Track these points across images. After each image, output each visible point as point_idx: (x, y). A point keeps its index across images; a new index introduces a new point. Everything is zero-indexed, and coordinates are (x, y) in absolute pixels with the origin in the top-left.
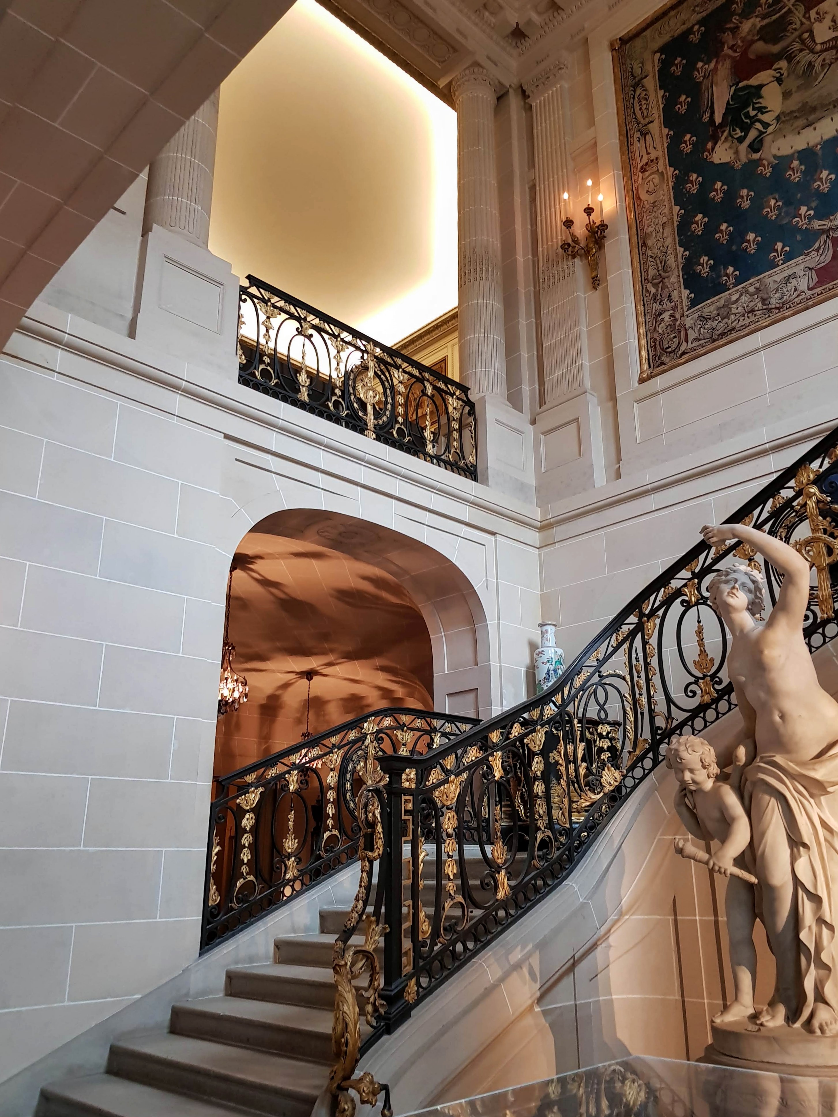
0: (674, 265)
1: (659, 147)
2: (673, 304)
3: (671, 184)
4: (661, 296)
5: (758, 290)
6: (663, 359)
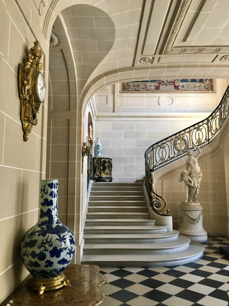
5: (145, 85)
6: (125, 90)
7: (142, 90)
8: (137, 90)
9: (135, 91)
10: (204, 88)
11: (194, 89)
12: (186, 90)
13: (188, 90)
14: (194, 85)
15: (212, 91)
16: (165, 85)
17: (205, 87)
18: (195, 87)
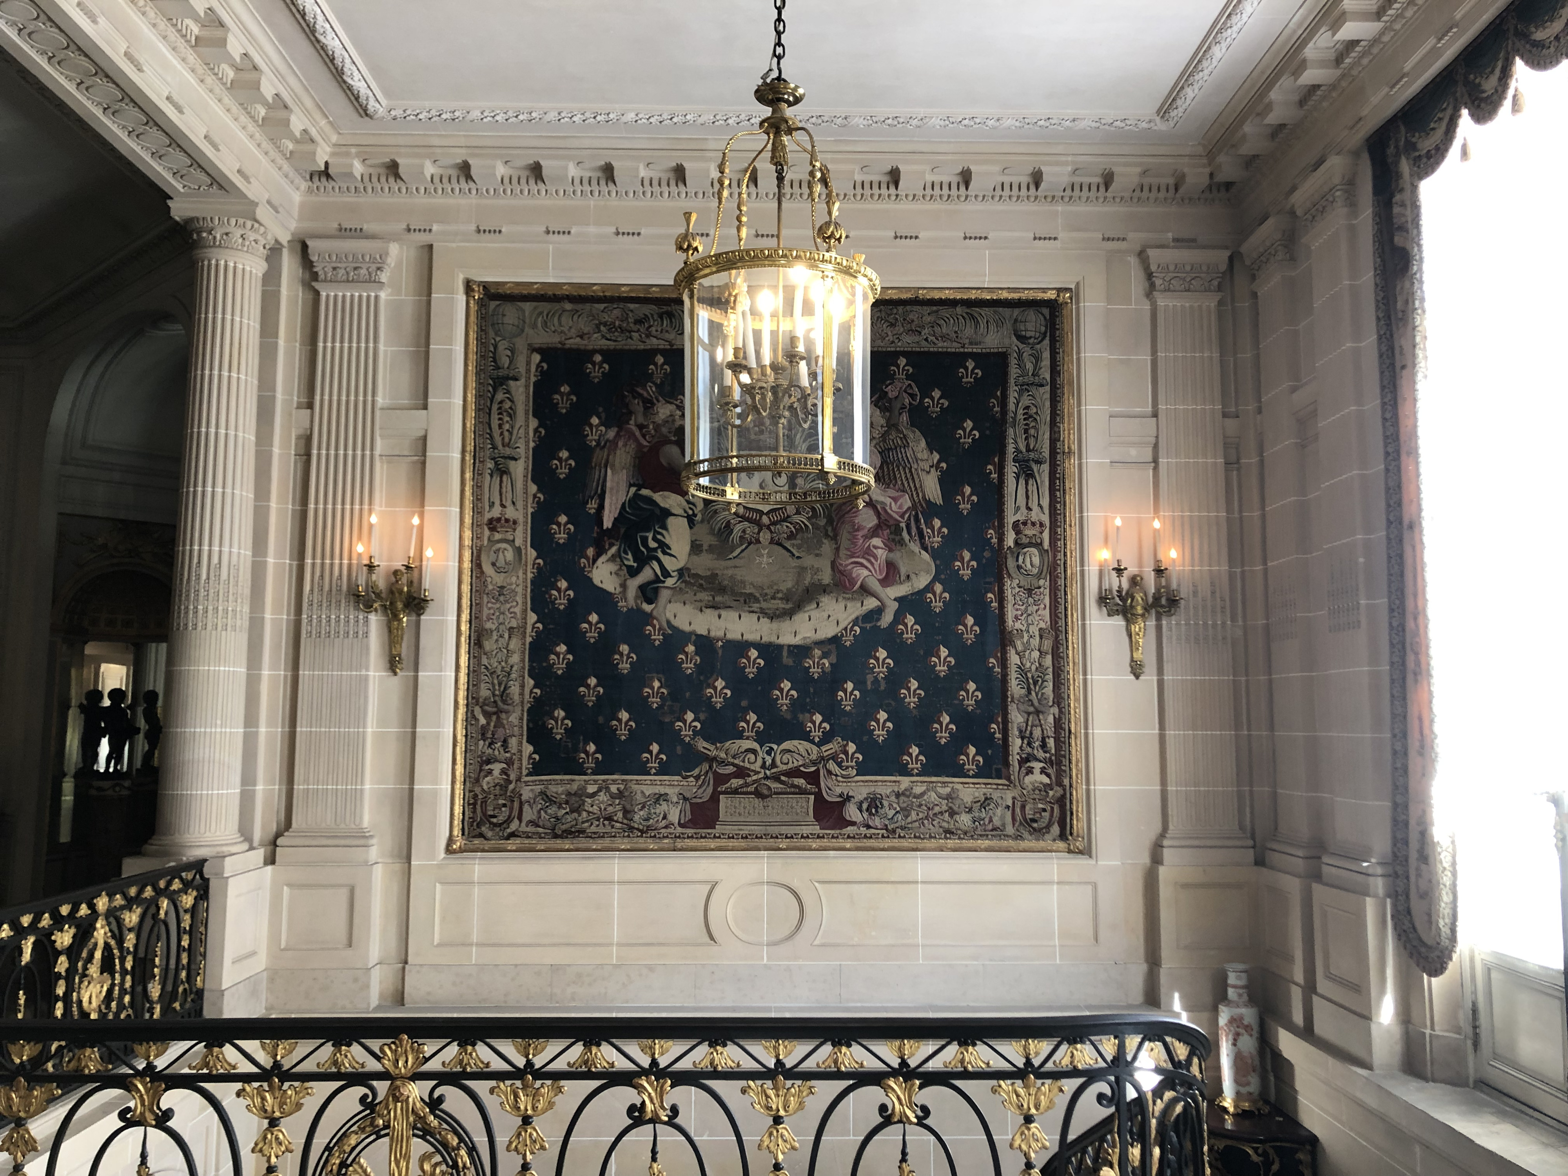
0: (516, 698)
1: (520, 504)
2: (508, 755)
3: (530, 576)
4: (493, 735)
5: (620, 794)
6: (484, 829)
7: (601, 830)
8: (568, 834)
9: (556, 836)
10: (1009, 814)
11: (946, 821)
12: (891, 833)
13: (903, 828)
14: (948, 797)
15: (1063, 836)
16: (758, 794)
17: (1018, 810)
18: (952, 813)
